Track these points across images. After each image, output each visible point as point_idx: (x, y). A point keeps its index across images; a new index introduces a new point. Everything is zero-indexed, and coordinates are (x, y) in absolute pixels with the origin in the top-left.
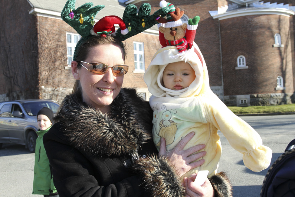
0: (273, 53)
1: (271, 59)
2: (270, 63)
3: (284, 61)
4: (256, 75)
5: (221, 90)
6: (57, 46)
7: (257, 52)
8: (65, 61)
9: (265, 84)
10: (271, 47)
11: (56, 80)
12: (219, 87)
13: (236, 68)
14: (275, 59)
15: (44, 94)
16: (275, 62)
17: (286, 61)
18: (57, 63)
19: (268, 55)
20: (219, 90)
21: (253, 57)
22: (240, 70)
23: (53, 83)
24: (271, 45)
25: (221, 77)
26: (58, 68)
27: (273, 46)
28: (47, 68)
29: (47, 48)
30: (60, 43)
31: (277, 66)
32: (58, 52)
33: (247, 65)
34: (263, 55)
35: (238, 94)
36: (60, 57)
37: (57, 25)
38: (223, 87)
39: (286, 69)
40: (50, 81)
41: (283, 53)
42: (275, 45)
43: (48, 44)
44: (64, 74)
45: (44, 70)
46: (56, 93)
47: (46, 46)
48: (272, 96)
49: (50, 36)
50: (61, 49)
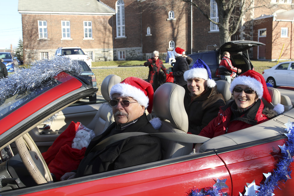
0: (166, 25)
1: (165, 29)
2: (164, 32)
3: (176, 30)
4: (156, 40)
5: (141, 49)
6: (32, 28)
7: (156, 25)
8: (37, 36)
9: (160, 46)
10: (166, 20)
11: (32, 46)
12: (140, 48)
13: (146, 35)
14: (168, 29)
15: (26, 52)
16: (168, 31)
17: (178, 30)
18: (33, 37)
19: (163, 26)
20: (140, 49)
21: (154, 28)
22: (148, 36)
23: (31, 47)
24: (166, 19)
25: (141, 41)
26: (34, 40)
27: (167, 20)
28: (27, 40)
29: (27, 30)
30: (34, 27)
31: (170, 34)
32: (33, 31)
33: (151, 33)
34: (160, 26)
35: (147, 53)
36: (34, 34)
37: (32, 18)
38: (142, 47)
39: (177, 35)
40: (29, 46)
41: (175, 25)
42: (168, 19)
43: (27, 28)
44: (36, 43)
45: (26, 41)
46: (32, 52)
47: (27, 29)
48: (164, 54)
49: (28, 24)
50: (35, 30)
